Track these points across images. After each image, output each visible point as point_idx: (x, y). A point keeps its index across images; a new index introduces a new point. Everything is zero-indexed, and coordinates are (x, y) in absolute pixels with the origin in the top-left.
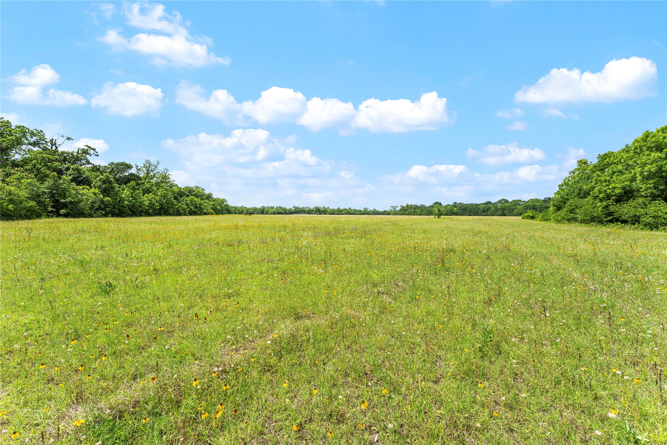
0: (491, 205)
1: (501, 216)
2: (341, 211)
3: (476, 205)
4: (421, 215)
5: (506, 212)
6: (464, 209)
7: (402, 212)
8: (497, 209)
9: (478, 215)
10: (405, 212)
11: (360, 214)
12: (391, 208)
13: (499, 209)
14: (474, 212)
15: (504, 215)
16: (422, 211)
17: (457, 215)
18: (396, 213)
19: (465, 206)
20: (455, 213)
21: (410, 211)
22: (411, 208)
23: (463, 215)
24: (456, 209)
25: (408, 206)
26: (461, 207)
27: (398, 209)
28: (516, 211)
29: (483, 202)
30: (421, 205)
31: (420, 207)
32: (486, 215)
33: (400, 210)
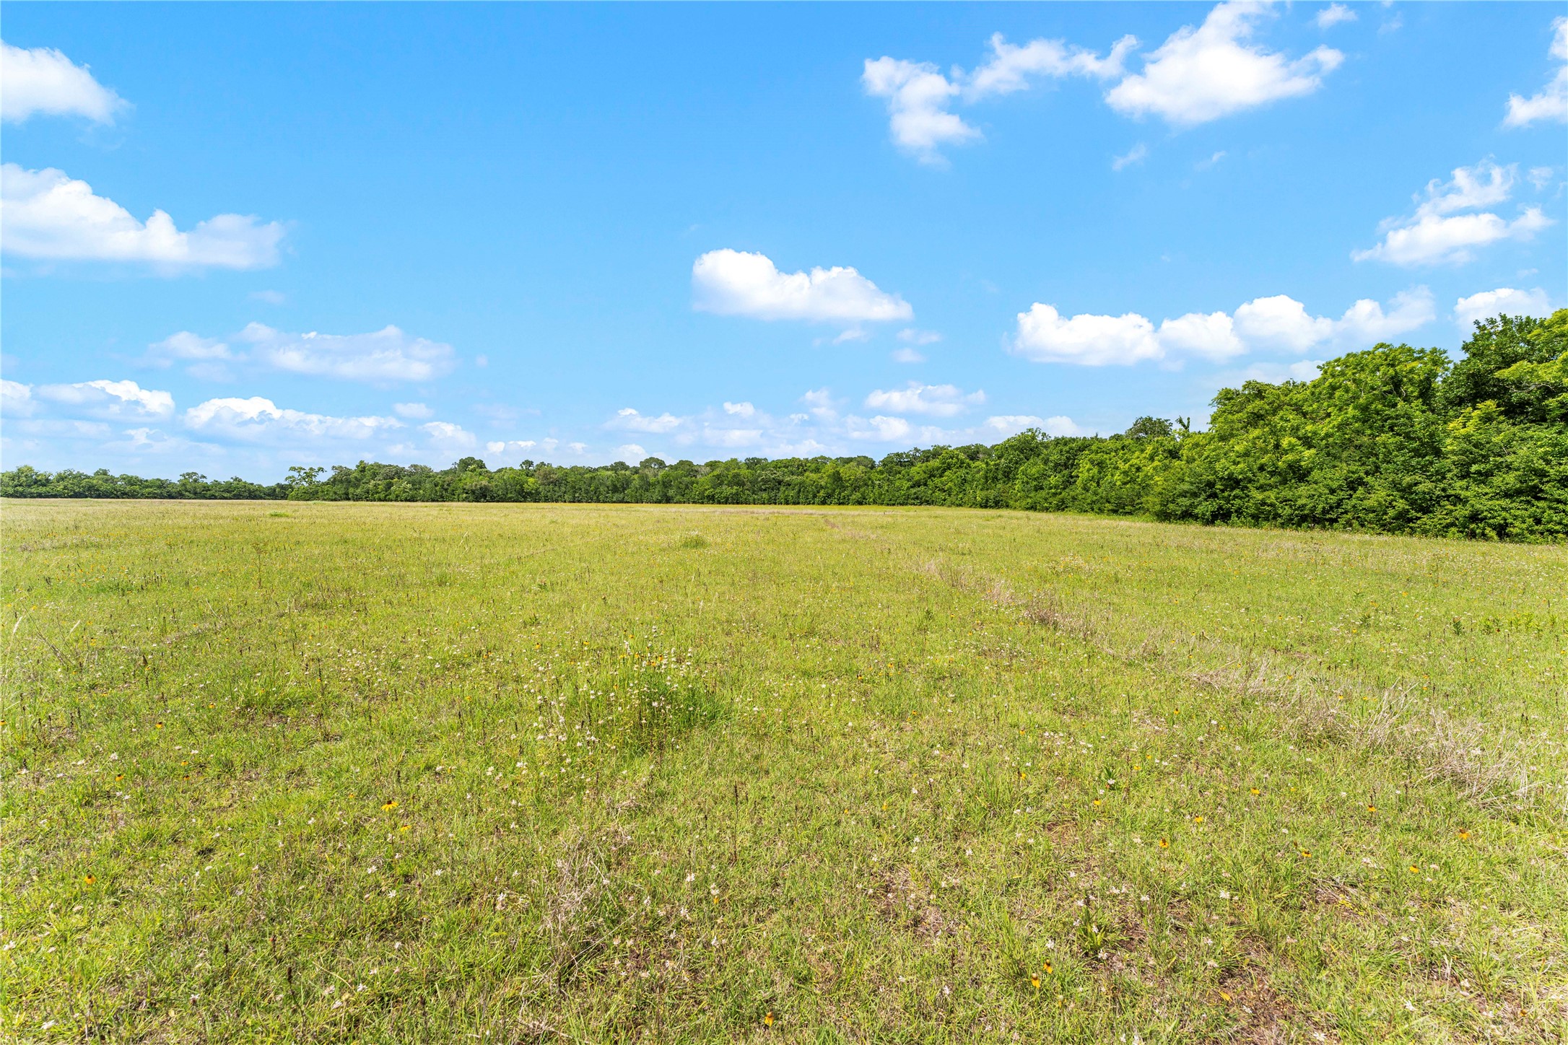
0: (628, 473)
1: (659, 502)
2: (46, 482)
3: (590, 470)
4: (412, 499)
5: (671, 493)
6: (556, 483)
7: (340, 489)
8: (647, 486)
9: (598, 501)
10: (351, 490)
11: (162, 497)
12: (295, 474)
13: (653, 485)
14: (587, 492)
15: (668, 500)
16: (416, 484)
17: (535, 501)
18: (312, 494)
19: (559, 475)
20: (530, 494)
21: (371, 486)
22: (374, 475)
23: (557, 501)
24: (531, 480)
25: (363, 468)
26: (546, 476)
27: (322, 478)
28: (696, 490)
29: (609, 465)
30: (415, 466)
31: (411, 474)
32: (622, 501)
33: (334, 482)
